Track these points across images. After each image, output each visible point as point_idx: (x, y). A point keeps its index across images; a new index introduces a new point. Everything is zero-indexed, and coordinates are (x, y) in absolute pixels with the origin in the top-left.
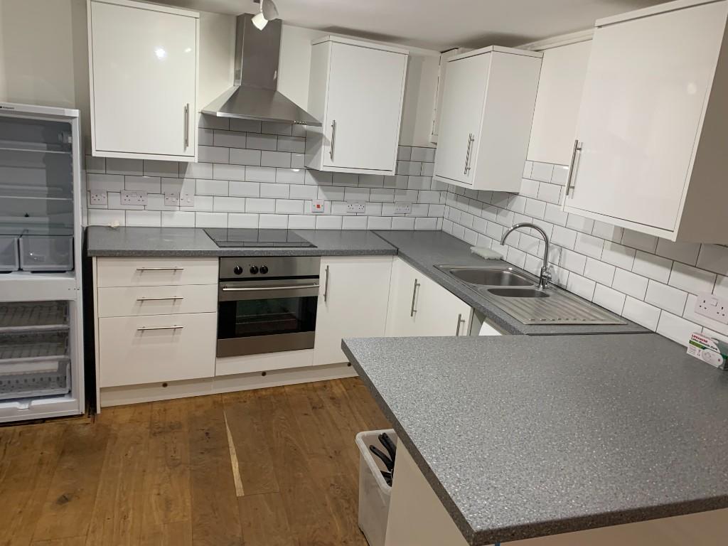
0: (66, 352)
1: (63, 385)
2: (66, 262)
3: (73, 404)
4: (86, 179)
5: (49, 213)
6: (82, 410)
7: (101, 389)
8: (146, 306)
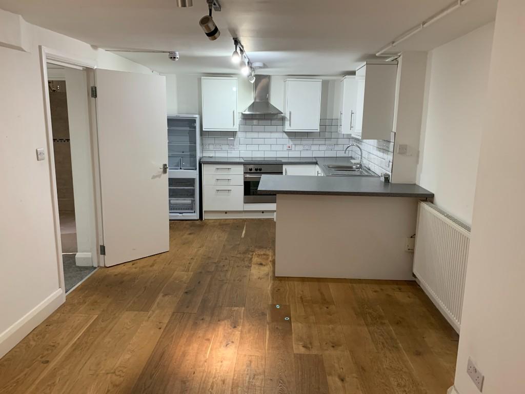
0: (194, 197)
1: (192, 209)
2: (194, 167)
3: (196, 216)
4: (202, 140)
5: (190, 151)
6: (198, 218)
7: (205, 211)
8: (219, 182)
